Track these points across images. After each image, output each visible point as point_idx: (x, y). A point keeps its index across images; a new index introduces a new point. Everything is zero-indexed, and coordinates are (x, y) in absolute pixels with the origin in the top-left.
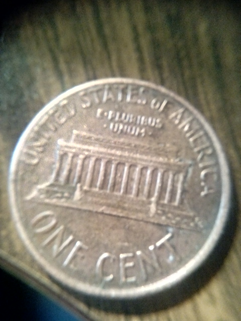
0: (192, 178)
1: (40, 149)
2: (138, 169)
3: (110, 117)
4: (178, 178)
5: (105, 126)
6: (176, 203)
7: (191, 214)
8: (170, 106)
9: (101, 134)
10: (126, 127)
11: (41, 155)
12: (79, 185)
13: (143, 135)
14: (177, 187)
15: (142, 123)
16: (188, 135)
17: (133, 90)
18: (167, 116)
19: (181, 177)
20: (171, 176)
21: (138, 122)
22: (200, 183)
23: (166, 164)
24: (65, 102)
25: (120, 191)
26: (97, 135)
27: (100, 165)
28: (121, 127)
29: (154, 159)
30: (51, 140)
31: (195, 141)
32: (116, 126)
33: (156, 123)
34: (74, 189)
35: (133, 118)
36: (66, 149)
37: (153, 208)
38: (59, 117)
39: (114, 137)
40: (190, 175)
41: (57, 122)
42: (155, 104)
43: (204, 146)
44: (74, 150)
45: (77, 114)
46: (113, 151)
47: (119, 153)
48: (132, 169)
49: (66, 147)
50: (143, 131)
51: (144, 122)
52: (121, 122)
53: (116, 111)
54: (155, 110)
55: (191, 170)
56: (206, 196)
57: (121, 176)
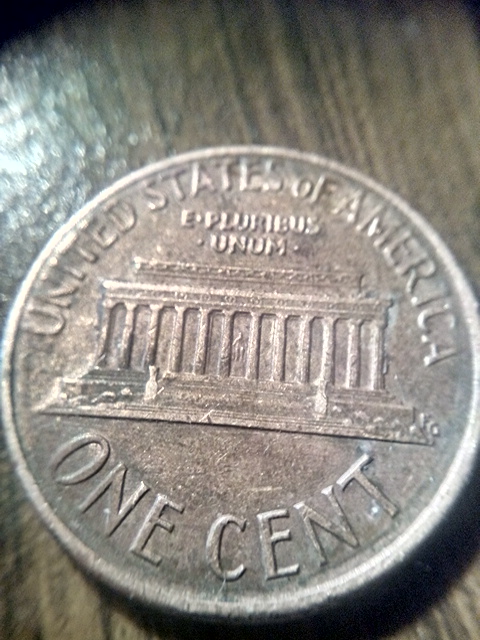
0: (398, 328)
1: (64, 302)
3: (208, 223)
4: (368, 330)
5: (200, 241)
6: (371, 387)
7: (409, 406)
8: (333, 188)
9: (193, 258)
10: (243, 239)
11: (67, 314)
12: (152, 368)
13: (282, 251)
14: (368, 352)
15: (277, 228)
16: (377, 243)
17: (250, 166)
18: (328, 206)
19: (375, 331)
20: (352, 328)
21: (268, 227)
22: (419, 338)
23: (338, 306)
24: (113, 201)
25: (244, 375)
26: (185, 261)
27: (196, 321)
28: (233, 240)
29: (310, 298)
30: (87, 280)
31: (394, 252)
32: (223, 239)
33: (306, 226)
34: (144, 377)
35: (257, 220)
36: (121, 296)
37: (320, 401)
38: (100, 234)
39: (221, 263)
40: (392, 324)
41: (98, 244)
42: (299, 189)
43: (416, 260)
44: (138, 296)
45: (139, 223)
46: (220, 292)
47: (231, 293)
48: (265, 322)
49: (121, 290)
50: (280, 243)
51: (281, 227)
52: (232, 229)
53: (220, 209)
54: (300, 199)
55: (393, 312)
56: (434, 363)
57: (243, 341)
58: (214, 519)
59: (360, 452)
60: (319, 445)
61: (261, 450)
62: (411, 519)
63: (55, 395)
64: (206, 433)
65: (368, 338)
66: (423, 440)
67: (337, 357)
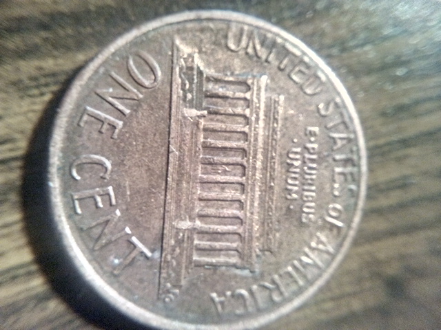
0: (236, 276)
1: (250, 50)
2: (238, 195)
3: (309, 146)
4: (233, 256)
5: (295, 140)
6: (195, 258)
7: (183, 283)
8: (335, 231)
9: (283, 135)
10: (298, 170)
11: (242, 53)
12: (205, 112)
13: (289, 197)
14: (219, 256)
15: (306, 193)
16: (296, 262)
17: (352, 174)
18: (321, 229)
19: (234, 260)
20: (235, 245)
21: (306, 187)
22: (229, 290)
23: (251, 236)
24: (323, 78)
25: (203, 173)
26: (281, 130)
27: (239, 140)
28: (297, 163)
29: (256, 217)
30: (266, 64)
31: (289, 274)
32: (298, 157)
33: (308, 213)
34: (199, 107)
35: (312, 179)
36: (255, 88)
37: (185, 224)
38: (300, 71)
39: (281, 155)
40: (238, 272)
41: (291, 71)
42: (335, 209)
43: (283, 289)
44: (255, 100)
45: (308, 97)
46: (260, 156)
47: (259, 164)
48: (238, 187)
49: (259, 89)
50: (295, 196)
51: (307, 197)
52: (304, 162)
53: (319, 153)
54: (327, 210)
55: (246, 273)
56: (212, 300)
57: (225, 172)
58: (108, 158)
59: (153, 251)
60: (157, 224)
61: (153, 187)
62: (111, 284)
63: (186, 49)
64: (163, 150)
65: (228, 256)
66: (161, 292)
67: (215, 235)
